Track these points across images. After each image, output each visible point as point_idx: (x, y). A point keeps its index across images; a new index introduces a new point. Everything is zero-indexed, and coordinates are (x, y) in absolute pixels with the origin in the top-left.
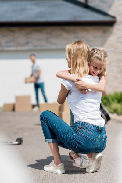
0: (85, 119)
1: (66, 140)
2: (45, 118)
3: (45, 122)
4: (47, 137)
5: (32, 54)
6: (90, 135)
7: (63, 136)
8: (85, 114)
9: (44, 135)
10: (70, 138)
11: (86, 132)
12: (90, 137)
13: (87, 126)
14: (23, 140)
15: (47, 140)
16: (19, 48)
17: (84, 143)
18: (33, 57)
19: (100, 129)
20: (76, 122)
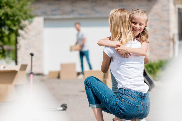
0: (128, 85)
1: (109, 106)
2: (90, 84)
3: (89, 88)
4: (91, 102)
5: (77, 22)
6: (133, 101)
7: (107, 101)
8: (128, 80)
9: (89, 100)
10: (114, 104)
11: (129, 98)
12: (133, 103)
13: (130, 93)
14: (68, 106)
15: (91, 105)
16: (65, 17)
17: (127, 109)
18: (78, 26)
19: (143, 95)
20: (120, 89)
